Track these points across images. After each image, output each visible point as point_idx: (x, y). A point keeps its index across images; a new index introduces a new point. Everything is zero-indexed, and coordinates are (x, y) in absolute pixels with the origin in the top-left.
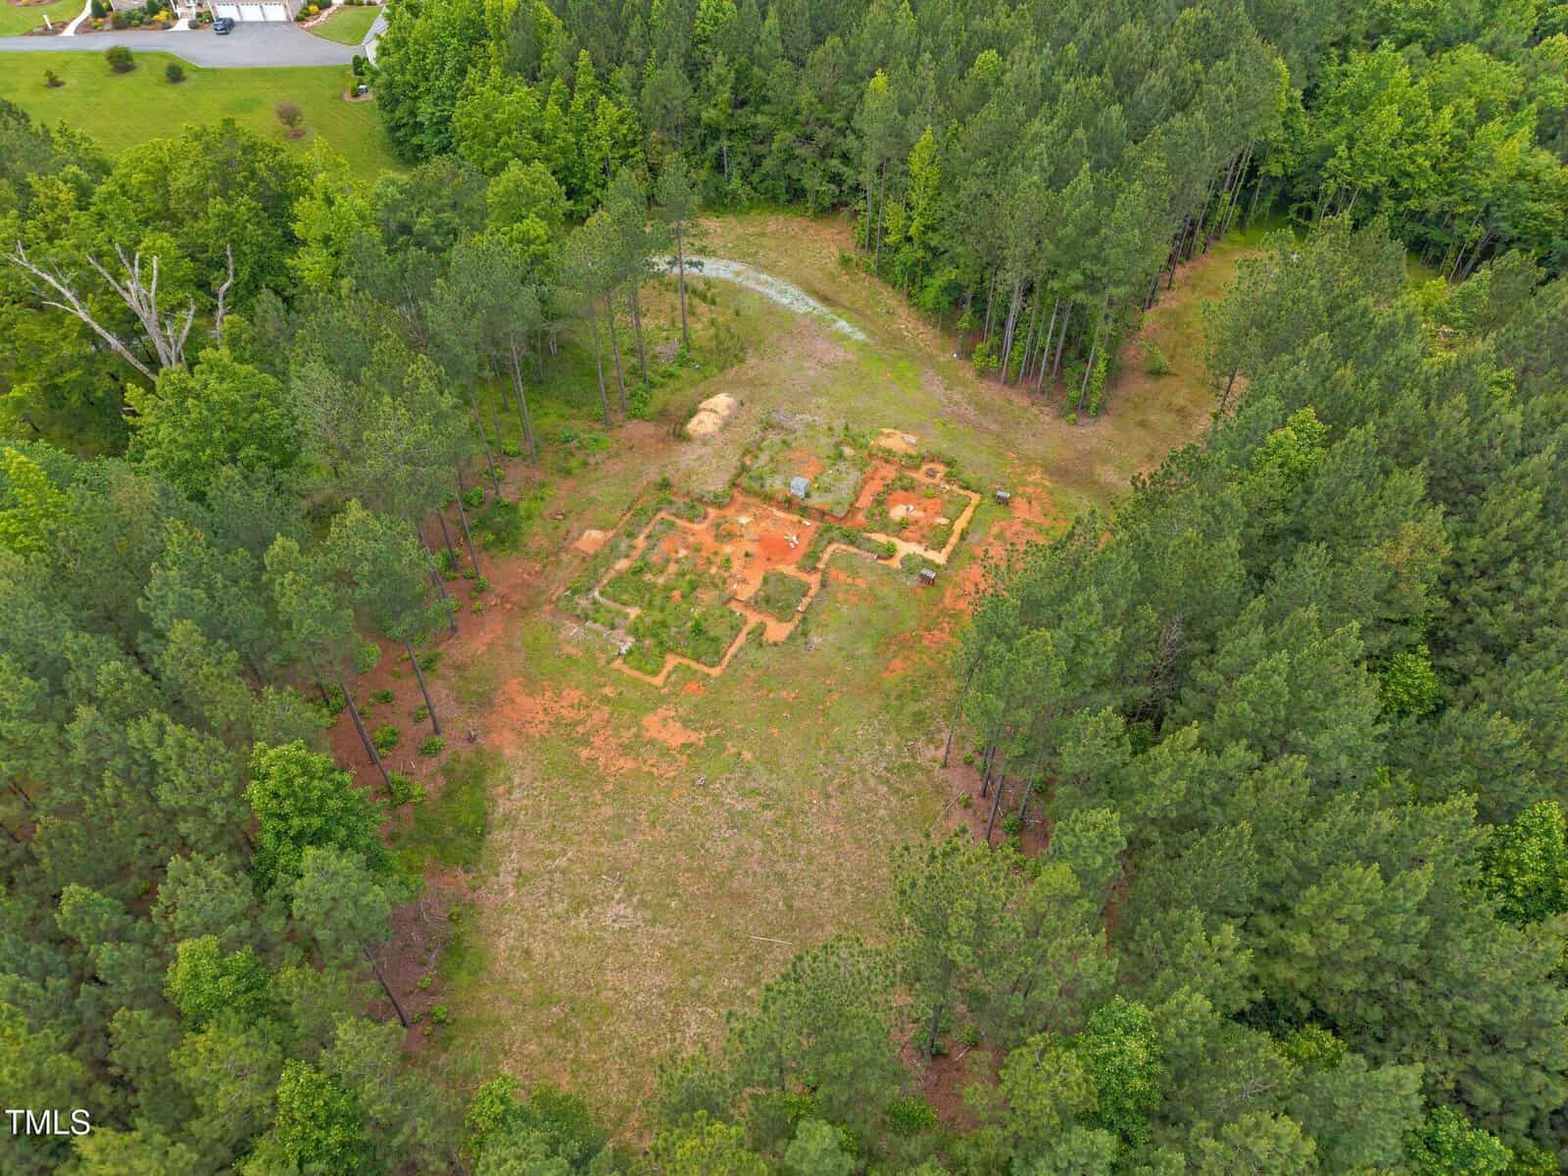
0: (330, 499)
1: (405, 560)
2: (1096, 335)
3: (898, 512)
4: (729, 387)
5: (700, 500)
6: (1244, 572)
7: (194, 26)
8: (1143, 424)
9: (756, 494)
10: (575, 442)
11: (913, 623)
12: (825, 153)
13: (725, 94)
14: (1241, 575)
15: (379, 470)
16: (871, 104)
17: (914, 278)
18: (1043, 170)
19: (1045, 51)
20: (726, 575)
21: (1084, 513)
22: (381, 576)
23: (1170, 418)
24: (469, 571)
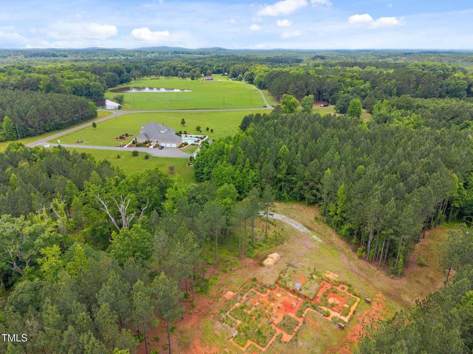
0: (156, 271)
1: (173, 293)
2: (399, 250)
3: (331, 300)
4: (278, 251)
5: (265, 286)
6: (463, 344)
7: (154, 147)
8: (417, 282)
9: (284, 287)
10: (229, 263)
11: (335, 343)
12: (312, 188)
13: (284, 171)
14: (462, 345)
15: (172, 264)
16: (326, 177)
17: (338, 226)
18: (379, 198)
19: (378, 167)
20: (271, 314)
21: (399, 311)
22: (165, 297)
23: (428, 281)
24: (191, 300)
